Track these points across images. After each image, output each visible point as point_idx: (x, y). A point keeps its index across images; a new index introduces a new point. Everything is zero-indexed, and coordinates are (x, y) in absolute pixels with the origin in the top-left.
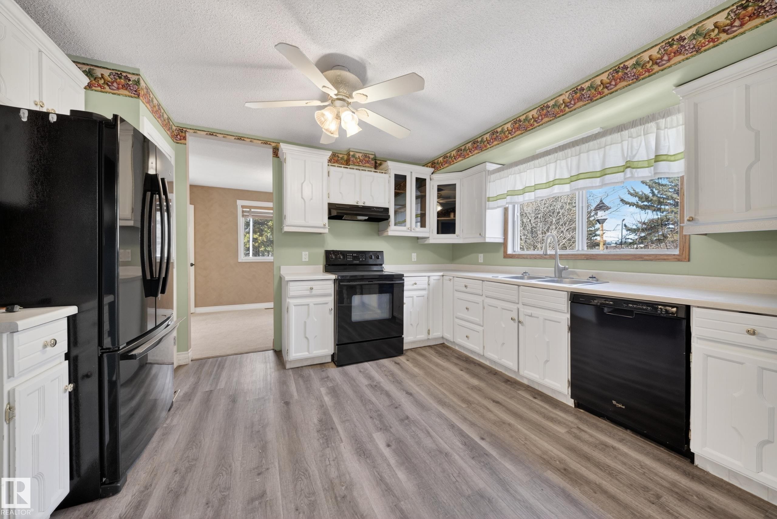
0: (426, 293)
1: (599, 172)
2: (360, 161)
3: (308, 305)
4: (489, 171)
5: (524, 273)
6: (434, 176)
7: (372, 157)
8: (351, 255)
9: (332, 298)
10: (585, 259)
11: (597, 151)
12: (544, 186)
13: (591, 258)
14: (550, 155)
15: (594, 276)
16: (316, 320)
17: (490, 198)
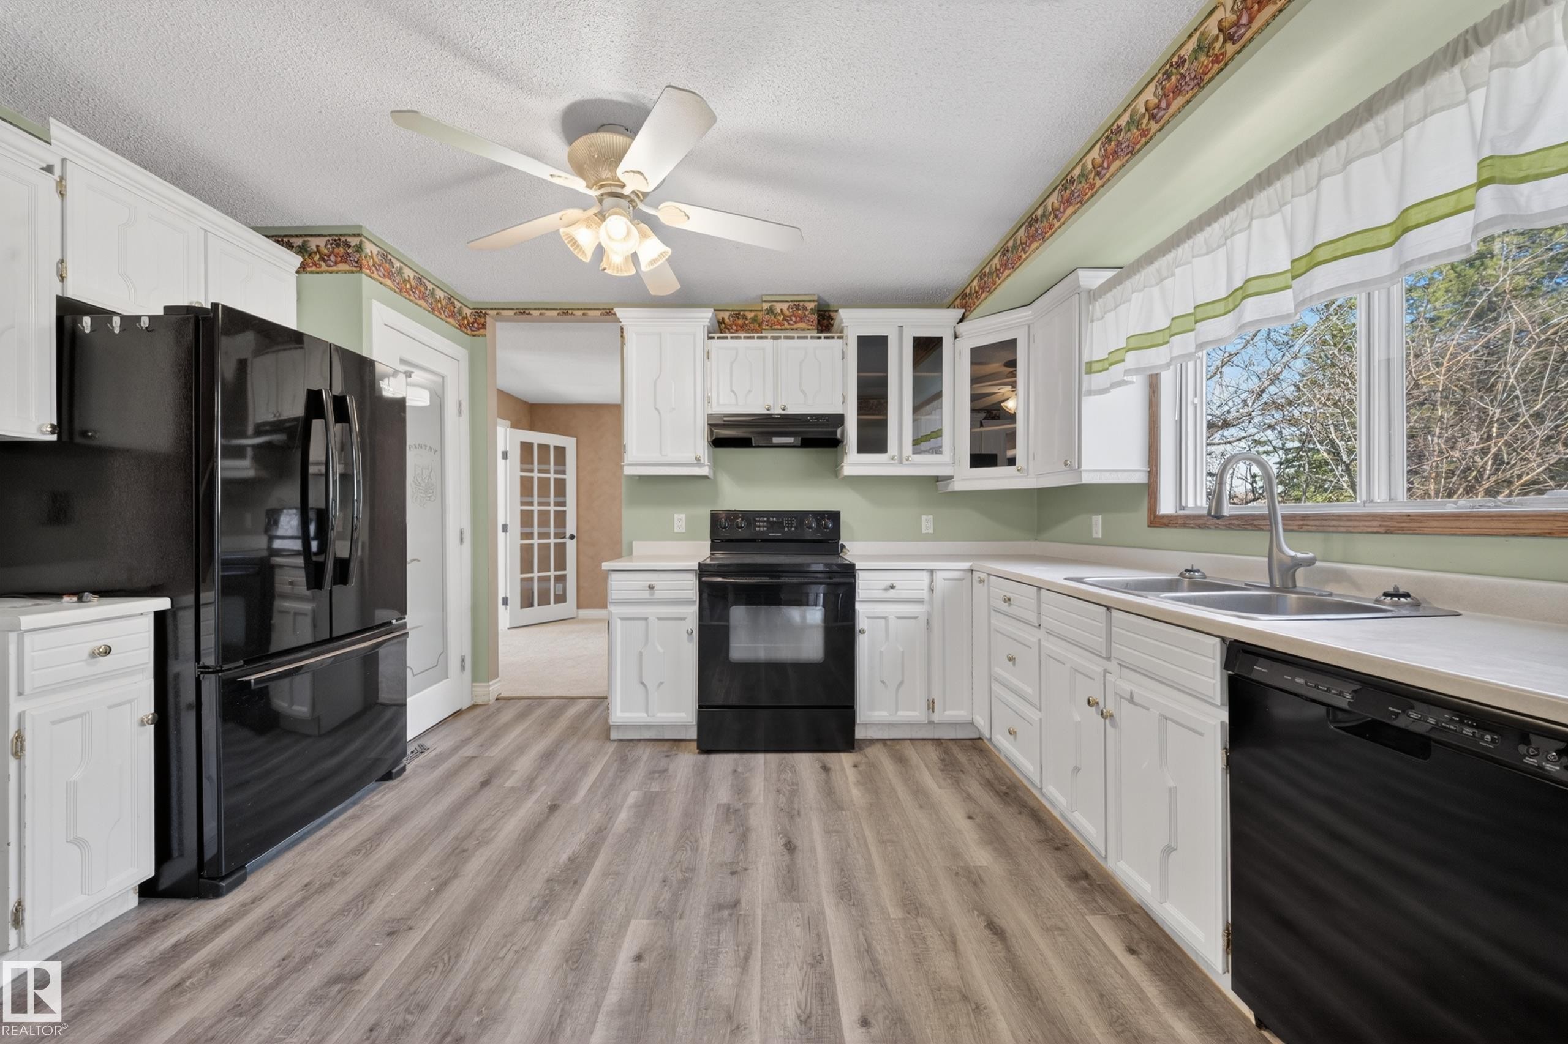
0: (923, 610)
1: (1387, 229)
2: (784, 319)
3: (646, 619)
4: (1089, 291)
5: (1187, 570)
6: (963, 328)
7: (811, 306)
8: (765, 519)
9: (694, 609)
10: (1382, 530)
11: (1377, 157)
12: (1220, 308)
13: (1402, 529)
14: (1233, 209)
15: (1401, 590)
16: (661, 650)
17: (1093, 364)
